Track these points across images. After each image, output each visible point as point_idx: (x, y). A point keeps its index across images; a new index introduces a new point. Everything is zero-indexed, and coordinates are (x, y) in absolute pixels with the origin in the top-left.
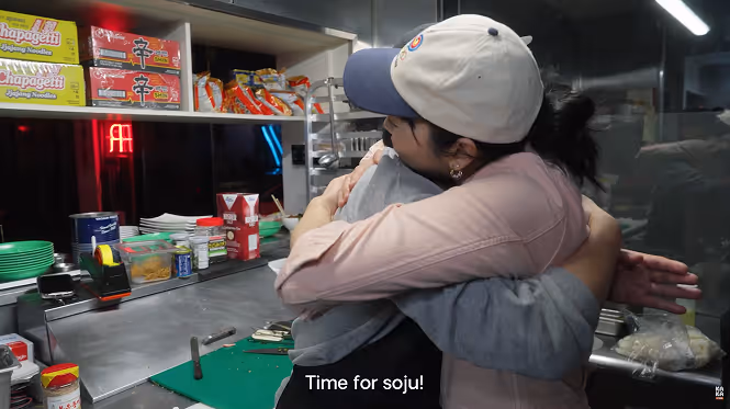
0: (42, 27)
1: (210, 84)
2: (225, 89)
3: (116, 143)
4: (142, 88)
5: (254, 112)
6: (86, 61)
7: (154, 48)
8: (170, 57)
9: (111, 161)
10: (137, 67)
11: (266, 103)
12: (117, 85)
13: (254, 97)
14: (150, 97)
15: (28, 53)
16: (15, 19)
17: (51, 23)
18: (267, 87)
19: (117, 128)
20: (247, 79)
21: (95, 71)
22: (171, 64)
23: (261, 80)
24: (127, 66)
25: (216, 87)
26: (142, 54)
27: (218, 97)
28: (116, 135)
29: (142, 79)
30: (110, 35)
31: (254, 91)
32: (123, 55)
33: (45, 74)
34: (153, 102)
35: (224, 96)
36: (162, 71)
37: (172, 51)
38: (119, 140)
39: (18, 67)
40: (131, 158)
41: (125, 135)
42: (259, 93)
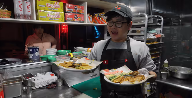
0: (56, 4)
1: (90, 16)
2: (93, 17)
3: (64, 30)
4: (76, 17)
5: (100, 23)
6: (65, 11)
7: (78, 8)
8: (82, 10)
9: (63, 34)
10: (75, 13)
11: (102, 21)
12: (71, 17)
13: (99, 19)
14: (78, 20)
15: (53, 10)
16: (51, 2)
17: (58, 3)
18: (102, 17)
19: (64, 26)
20: (97, 15)
21: (67, 14)
22: (82, 12)
23: (101, 15)
24: (73, 12)
25: (91, 17)
26: (76, 10)
27: (91, 19)
28: (64, 28)
29: (76, 15)
30: (70, 5)
31: (99, 18)
32: (72, 10)
33: (57, 14)
34: (78, 21)
35: (93, 19)
36: (80, 13)
37: (82, 9)
38: (65, 29)
39: (51, 13)
40: (67, 33)
41: (66, 28)
42: (101, 18)
